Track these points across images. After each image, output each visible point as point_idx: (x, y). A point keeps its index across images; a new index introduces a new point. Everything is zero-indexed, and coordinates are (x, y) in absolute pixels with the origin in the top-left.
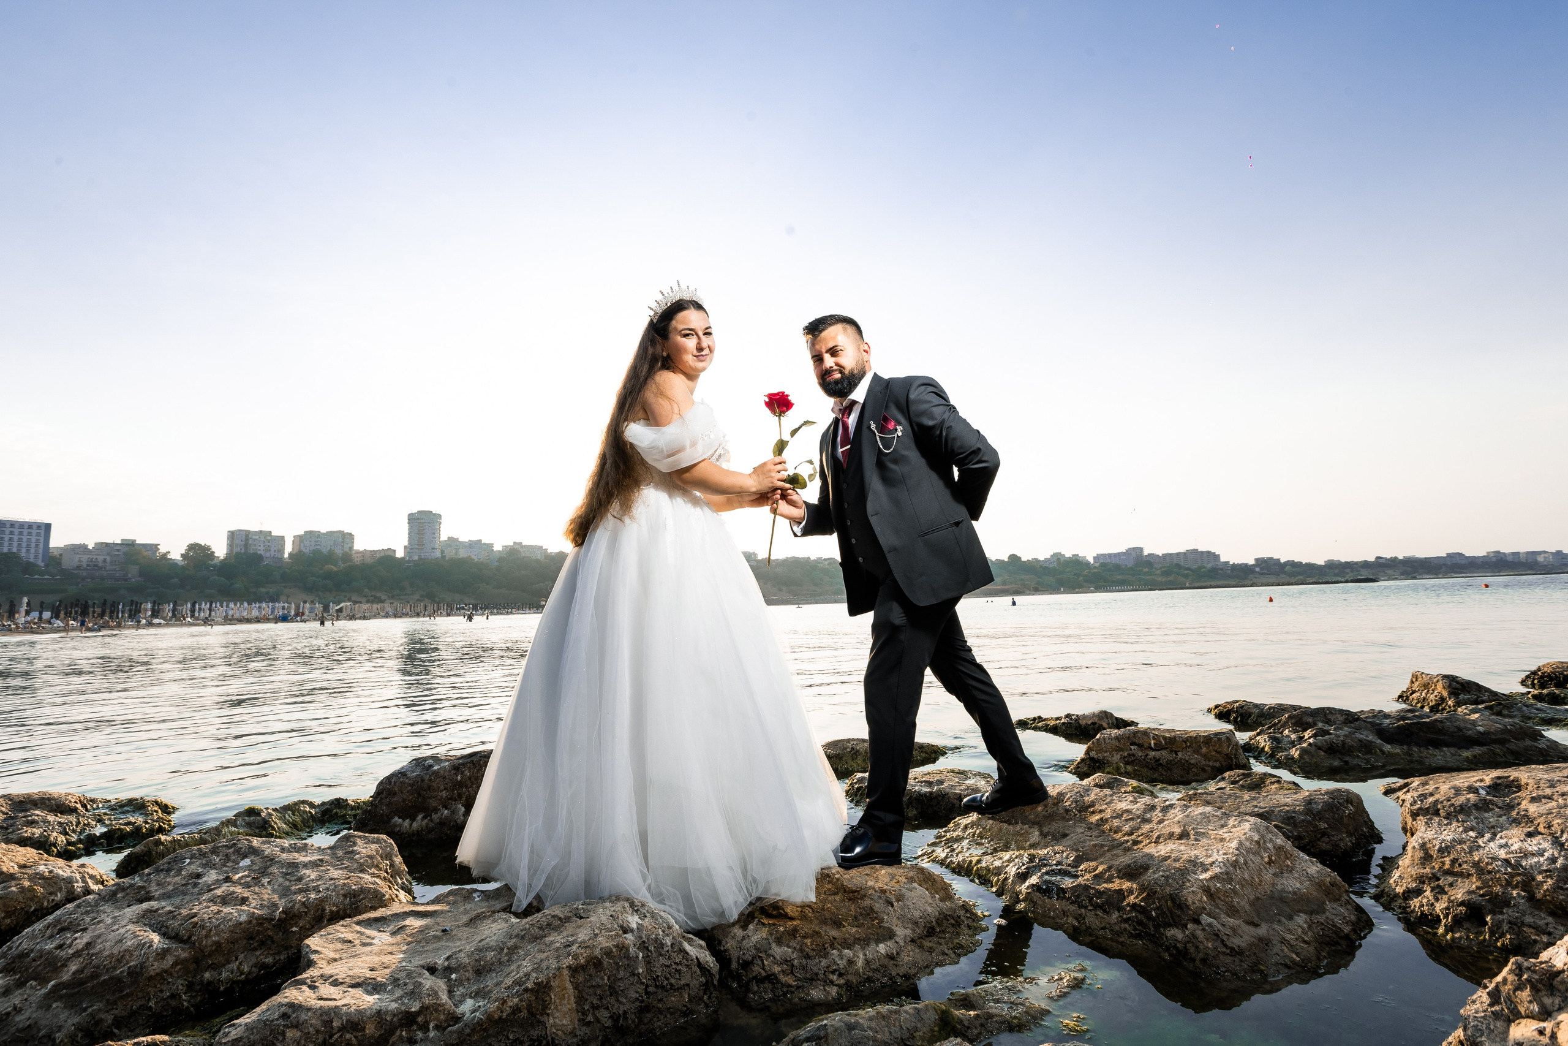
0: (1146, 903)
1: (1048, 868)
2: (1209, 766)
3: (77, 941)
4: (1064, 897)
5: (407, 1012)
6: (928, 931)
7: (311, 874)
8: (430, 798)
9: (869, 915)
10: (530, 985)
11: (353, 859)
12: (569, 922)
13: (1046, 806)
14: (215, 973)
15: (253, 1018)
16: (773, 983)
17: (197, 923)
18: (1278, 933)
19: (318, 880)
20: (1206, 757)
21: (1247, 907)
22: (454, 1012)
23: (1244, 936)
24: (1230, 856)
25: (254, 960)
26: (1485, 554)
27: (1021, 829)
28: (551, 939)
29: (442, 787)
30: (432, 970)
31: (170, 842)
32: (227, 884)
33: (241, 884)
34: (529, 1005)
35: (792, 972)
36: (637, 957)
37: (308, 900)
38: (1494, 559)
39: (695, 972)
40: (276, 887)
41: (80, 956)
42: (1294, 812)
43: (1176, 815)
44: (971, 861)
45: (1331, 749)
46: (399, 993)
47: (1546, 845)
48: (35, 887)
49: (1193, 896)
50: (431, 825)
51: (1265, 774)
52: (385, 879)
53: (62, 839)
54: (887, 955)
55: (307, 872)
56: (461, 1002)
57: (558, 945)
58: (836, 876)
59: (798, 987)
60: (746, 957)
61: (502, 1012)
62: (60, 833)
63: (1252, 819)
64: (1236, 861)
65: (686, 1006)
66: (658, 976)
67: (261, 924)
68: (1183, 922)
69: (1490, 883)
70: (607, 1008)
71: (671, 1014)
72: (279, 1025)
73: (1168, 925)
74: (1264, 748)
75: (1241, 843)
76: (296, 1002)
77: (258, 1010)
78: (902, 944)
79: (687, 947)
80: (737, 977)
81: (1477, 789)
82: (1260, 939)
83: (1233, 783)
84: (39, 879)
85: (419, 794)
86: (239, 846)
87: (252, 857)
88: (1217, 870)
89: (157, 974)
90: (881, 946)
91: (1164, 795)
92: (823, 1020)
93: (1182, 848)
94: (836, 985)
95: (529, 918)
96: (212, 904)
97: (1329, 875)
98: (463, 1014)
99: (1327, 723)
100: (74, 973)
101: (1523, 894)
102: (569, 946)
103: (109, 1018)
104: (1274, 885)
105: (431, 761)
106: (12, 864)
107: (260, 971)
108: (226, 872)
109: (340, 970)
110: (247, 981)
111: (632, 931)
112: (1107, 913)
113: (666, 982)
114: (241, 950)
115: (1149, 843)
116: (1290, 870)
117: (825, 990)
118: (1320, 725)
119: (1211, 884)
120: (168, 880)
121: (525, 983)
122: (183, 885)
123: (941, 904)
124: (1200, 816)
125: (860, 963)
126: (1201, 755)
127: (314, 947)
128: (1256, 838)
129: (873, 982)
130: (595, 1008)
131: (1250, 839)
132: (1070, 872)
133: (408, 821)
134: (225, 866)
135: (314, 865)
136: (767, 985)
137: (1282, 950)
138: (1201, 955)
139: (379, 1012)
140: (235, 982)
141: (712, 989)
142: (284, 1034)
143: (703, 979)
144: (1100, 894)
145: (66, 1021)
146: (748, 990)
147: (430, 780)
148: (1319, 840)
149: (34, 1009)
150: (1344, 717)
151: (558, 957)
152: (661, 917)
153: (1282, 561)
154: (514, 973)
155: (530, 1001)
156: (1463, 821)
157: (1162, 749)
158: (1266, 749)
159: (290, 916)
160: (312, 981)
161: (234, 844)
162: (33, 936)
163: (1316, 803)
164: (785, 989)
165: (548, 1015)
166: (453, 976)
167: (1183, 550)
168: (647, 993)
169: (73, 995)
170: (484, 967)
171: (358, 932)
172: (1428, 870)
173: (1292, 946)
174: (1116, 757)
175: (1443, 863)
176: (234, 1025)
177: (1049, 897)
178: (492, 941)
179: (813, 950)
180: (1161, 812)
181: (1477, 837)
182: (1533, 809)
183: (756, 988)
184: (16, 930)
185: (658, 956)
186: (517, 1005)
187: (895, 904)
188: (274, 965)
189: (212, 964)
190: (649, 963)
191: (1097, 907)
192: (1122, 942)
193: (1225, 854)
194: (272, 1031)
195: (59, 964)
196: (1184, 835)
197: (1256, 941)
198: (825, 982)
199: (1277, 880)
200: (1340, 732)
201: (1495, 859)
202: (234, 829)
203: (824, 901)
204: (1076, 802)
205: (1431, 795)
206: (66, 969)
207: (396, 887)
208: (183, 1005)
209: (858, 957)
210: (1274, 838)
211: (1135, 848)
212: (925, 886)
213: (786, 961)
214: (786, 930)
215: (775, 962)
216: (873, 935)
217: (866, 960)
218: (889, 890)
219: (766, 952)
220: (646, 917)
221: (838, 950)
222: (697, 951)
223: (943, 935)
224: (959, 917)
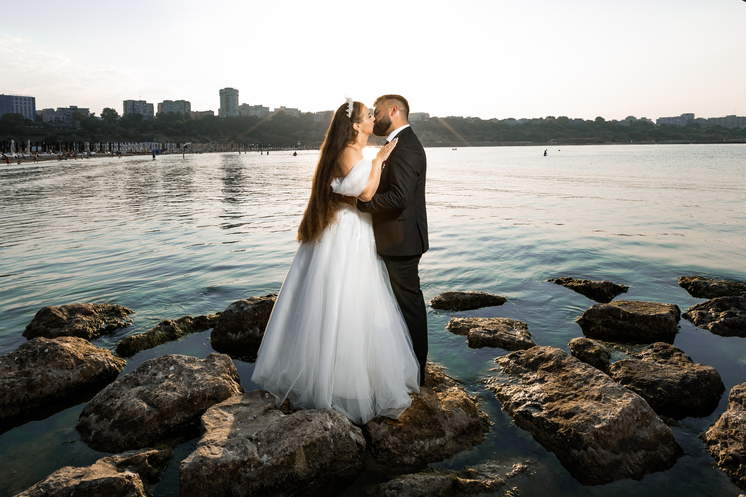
0: (566, 434)
1: (529, 403)
3: (117, 403)
4: (533, 421)
5: (243, 460)
6: (462, 433)
7: (199, 376)
8: (244, 323)
9: (435, 422)
10: (288, 453)
11: (215, 368)
12: (303, 422)
14: (168, 421)
15: (191, 461)
16: (388, 452)
17: (159, 399)
18: (627, 458)
19: (202, 380)
20: (650, 327)
21: (615, 444)
22: (260, 460)
23: (608, 459)
28: (296, 431)
30: (251, 439)
32: (167, 380)
33: (172, 380)
34: (288, 461)
35: (397, 448)
36: (330, 441)
37: (199, 390)
39: (355, 446)
40: (186, 382)
41: (119, 409)
42: (673, 383)
43: (601, 384)
44: (496, 389)
45: (733, 326)
46: (239, 451)
48: (92, 366)
49: (588, 436)
53: (91, 330)
54: (440, 445)
55: (197, 375)
56: (262, 456)
57: (299, 434)
58: (423, 400)
59: (399, 455)
60: (378, 438)
61: (278, 463)
62: (90, 327)
63: (635, 395)
64: (617, 419)
65: (351, 459)
66: (339, 448)
67: (182, 400)
68: (579, 448)
70: (318, 461)
71: (345, 462)
72: (200, 465)
74: (693, 319)
75: (624, 409)
76: (204, 456)
78: (448, 439)
79: (353, 435)
80: (374, 446)
82: (616, 460)
83: (656, 351)
85: (239, 322)
86: (169, 360)
87: (174, 365)
88: (605, 424)
89: (149, 421)
90: (438, 440)
92: (403, 479)
93: (595, 406)
94: (415, 457)
96: (162, 390)
97: (667, 430)
98: (263, 462)
100: (118, 417)
102: (303, 435)
104: (635, 433)
105: (243, 305)
106: (81, 354)
107: (184, 420)
108: (166, 373)
109: (217, 437)
111: (329, 429)
112: (549, 434)
113: (342, 450)
114: (177, 411)
115: (582, 398)
116: (647, 425)
117: (410, 458)
119: (599, 431)
120: (144, 375)
121: (286, 451)
122: (150, 378)
123: (470, 418)
124: (611, 389)
125: (427, 447)
126: (648, 326)
127: (205, 422)
128: (633, 407)
129: (433, 456)
130: (314, 461)
131: (629, 408)
132: (540, 407)
133: (234, 334)
134: (165, 369)
135: (199, 371)
136: (386, 452)
137: (626, 467)
138: (584, 465)
139: (233, 460)
140: (176, 424)
141: (362, 452)
142: (202, 467)
143: (359, 448)
144: (549, 423)
146: (378, 454)
147: (243, 315)
151: (299, 440)
152: (342, 421)
154: (282, 446)
155: (288, 459)
157: (626, 320)
158: (695, 320)
159: (193, 397)
160: (208, 443)
161: (166, 359)
162: (101, 398)
164: (393, 455)
165: (295, 465)
166: (259, 443)
168: (334, 454)
169: (121, 426)
170: (271, 440)
171: (221, 413)
172: (724, 432)
173: (632, 466)
174: (599, 321)
175: (732, 431)
177: (526, 419)
178: (274, 428)
179: (407, 439)
183: (381, 453)
185: (339, 440)
186: (283, 461)
187: (448, 419)
189: (167, 417)
190: (336, 443)
191: (545, 429)
193: (613, 414)
195: (113, 412)
196: (599, 398)
197: (614, 461)
198: (410, 454)
199: (638, 430)
202: (160, 332)
203: (416, 413)
206: (116, 414)
207: (233, 382)
208: (159, 433)
209: (426, 444)
211: (575, 399)
212: (465, 409)
213: (394, 443)
214: (396, 429)
215: (390, 443)
216: (435, 434)
217: (430, 446)
218: (447, 411)
219: (387, 438)
220: (335, 421)
221: (418, 441)
222: (357, 435)
223: (469, 435)
224: (480, 425)
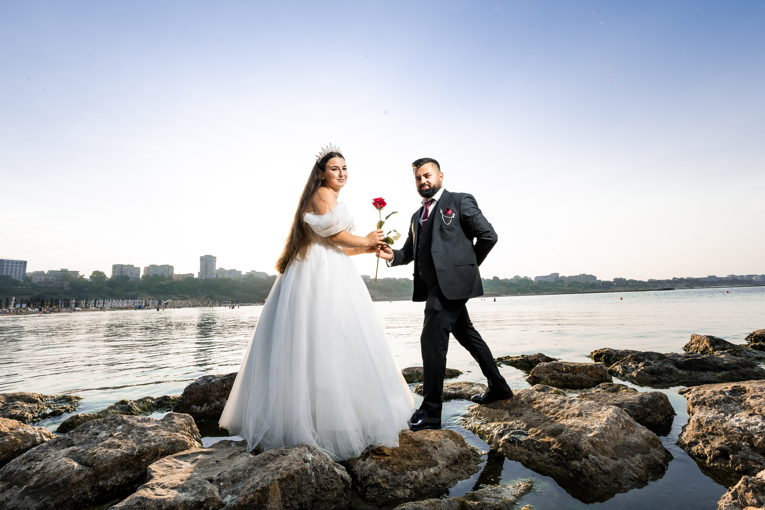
0: (561, 448)
1: (513, 431)
2: (592, 381)
3: (38, 466)
4: (521, 445)
5: (199, 502)
6: (454, 462)
7: (152, 433)
8: (211, 395)
9: (425, 454)
10: (259, 488)
11: (172, 426)
12: (278, 457)
13: (512, 400)
14: (105, 482)
15: (123, 504)
16: (378, 488)
17: (96, 457)
18: (627, 463)
19: (155, 436)
20: (590, 376)
21: (612, 450)
22: (222, 501)
23: (610, 465)
24: (603, 425)
25: (124, 476)
26: (727, 276)
27: (500, 411)
28: (269, 465)
29: (216, 390)
30: (211, 481)
31: (83, 417)
32: (111, 438)
33: (117, 438)
34: (259, 498)
35: (387, 482)
36: (312, 474)
37: (150, 446)
38: (731, 279)
39: (340, 482)
40: (135, 439)
41: (39, 473)
42: (634, 403)
43: (576, 404)
44: (475, 427)
45: (652, 372)
46: (194, 492)
47: (759, 420)
48: (17, 439)
49: (585, 445)
50: (211, 409)
51: (620, 385)
52: (188, 435)
53: (30, 415)
54: (434, 474)
55: (150, 432)
56: (225, 496)
57: (273, 468)
58: (409, 435)
59: (391, 490)
60: (365, 475)
61: (245, 501)
62: (30, 413)
63: (614, 407)
64: (606, 428)
65: (335, 499)
66: (322, 484)
67: (128, 458)
68: (580, 458)
69: (732, 439)
70: (297, 500)
71: (328, 503)
72: (136, 508)
73: (572, 459)
74: (619, 372)
75: (608, 419)
76: (144, 496)
77: (126, 500)
78: (442, 468)
79: (336, 469)
80: (361, 485)
81: (724, 392)
82: (618, 466)
83: (604, 389)
84: (19, 435)
85: (205, 394)
86: (117, 419)
87: (123, 425)
88: (597, 432)
89: (76, 482)
90: (431, 469)
91: (570, 395)
92: (403, 506)
93: (579, 421)
94: (409, 489)
95: (259, 455)
96: (103, 448)
97: (652, 435)
98: (226, 503)
99: (650, 359)
100: (35, 482)
101: (748, 444)
102: (278, 469)
104: (624, 439)
105: (211, 378)
106: (6, 428)
107: (127, 481)
108: (110, 432)
109: (166, 481)
110: (120, 486)
111: (309, 462)
112: (543, 453)
113: (326, 487)
114: (118, 470)
115: (563, 419)
116: (633, 432)
117: (404, 491)
118: (647, 360)
119: (594, 439)
120: (82, 436)
121: (256, 487)
122: (89, 438)
123: (461, 449)
124: (588, 405)
125: (421, 477)
126: (588, 375)
127: (153, 469)
128: (616, 416)
129: (427, 487)
130: (291, 499)
131: (613, 417)
132: (524, 433)
133: (199, 407)
134: (110, 429)
135: (153, 428)
136: (375, 488)
137: (629, 472)
138: (589, 474)
139: (185, 501)
140: (114, 486)
141: (348, 490)
143: (344, 486)
144: (539, 444)
145: (31, 505)
146: (366, 491)
147: (210, 387)
148: (647, 417)
149: (16, 499)
150: (658, 356)
151: (273, 474)
152: (323, 455)
153: (627, 280)
154: (251, 482)
155: (259, 496)
156: (718, 408)
157: (569, 372)
158: (620, 372)
159: (141, 454)
160: (152, 486)
161: (115, 418)
162: (16, 464)
163: (645, 399)
164: (384, 491)
165: (268, 503)
166: (221, 484)
167: (578, 274)
168: (316, 492)
169: (35, 492)
170: (236, 479)
171: (175, 462)
172: (700, 432)
173: (634, 470)
174: (546, 376)
175: (708, 429)
176: (114, 508)
177: (514, 445)
178: (241, 466)
179: (398, 471)
180: (568, 403)
181: (724, 416)
182: (752, 402)
183: (370, 490)
184: (7, 461)
185: (322, 474)
186: (253, 498)
187: (438, 448)
188: (133, 479)
189: (103, 477)
190: (317, 477)
191: (537, 450)
192: (550, 468)
193: (600, 424)
195: (29, 477)
196: (580, 415)
197: (616, 467)
198: (404, 487)
199: (626, 437)
200: (656, 364)
201: (733, 427)
202: (114, 411)
203: (404, 447)
204: (527, 398)
205: (702, 395)
206: (32, 480)
207: (193, 440)
208: (89, 498)
209: (420, 475)
210: (624, 416)
211: (556, 421)
212: (453, 440)
213: (384, 477)
214: (385, 461)
215: (379, 477)
216: (427, 464)
217: (424, 476)
218: (436, 441)
219: (375, 472)
220: (316, 454)
221: (410, 471)
222: (341, 471)
223: (462, 464)
224: (470, 455)
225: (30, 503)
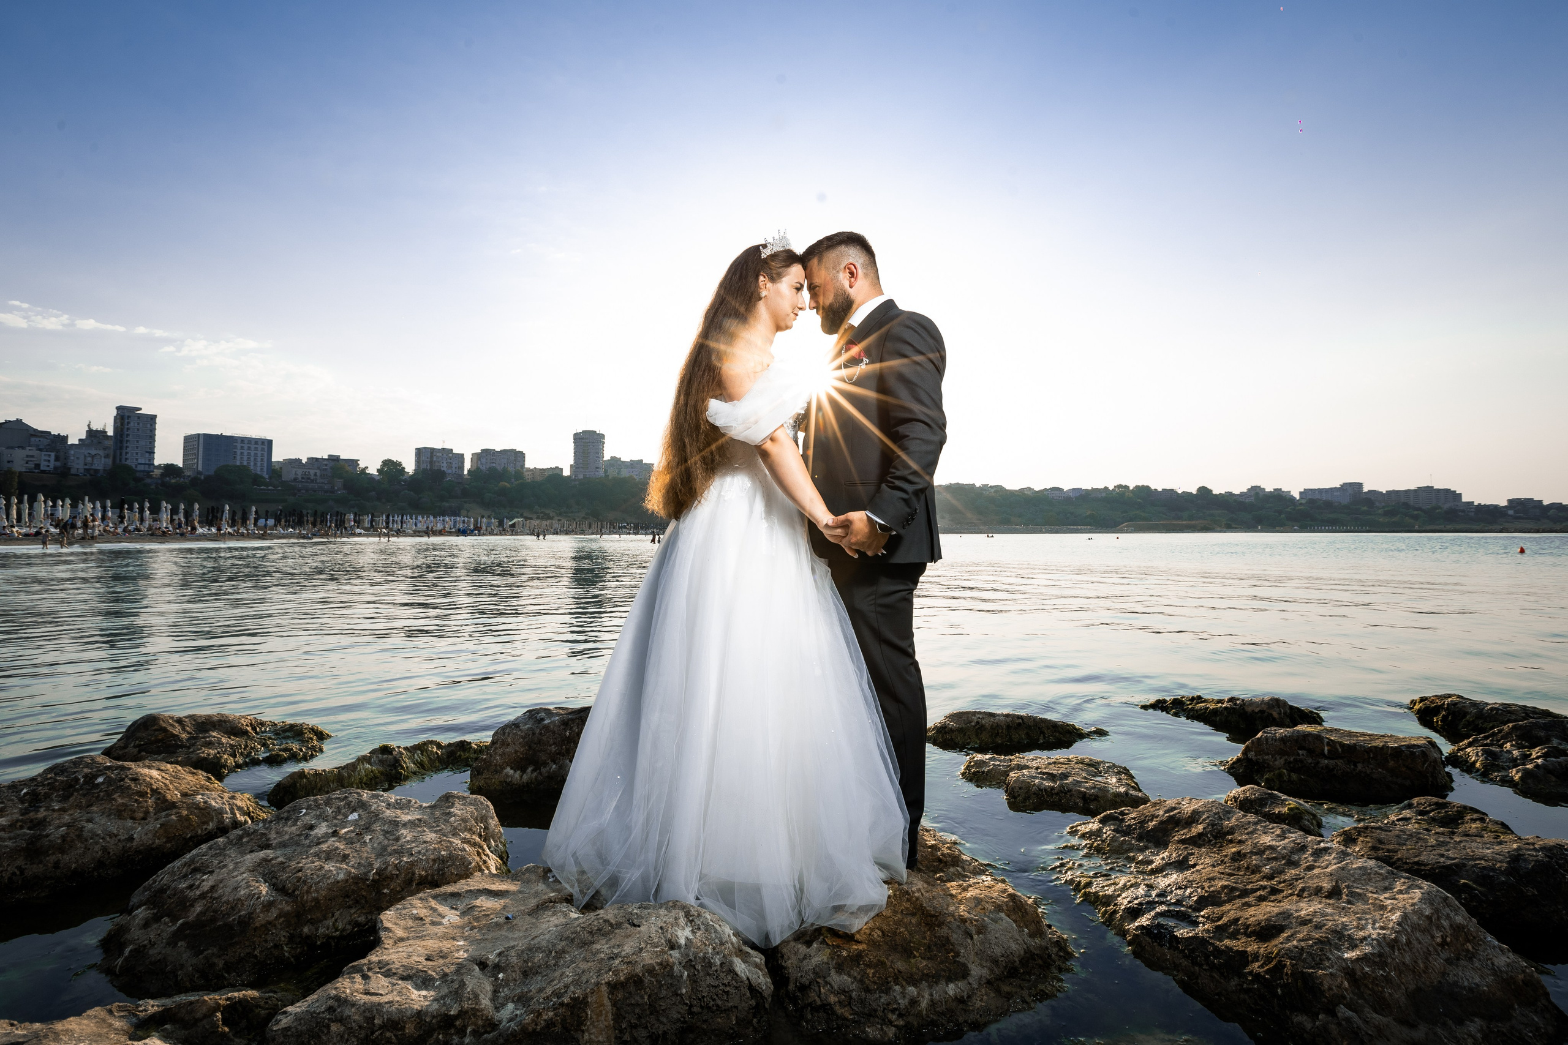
0: (1271, 976)
1: (1163, 908)
3: (204, 884)
4: (1177, 948)
5: (446, 1015)
6: (1009, 972)
7: (408, 835)
8: (540, 751)
9: (944, 946)
10: (566, 1000)
11: (448, 821)
12: (619, 929)
14: (313, 929)
15: (303, 1008)
16: (828, 1014)
17: (301, 878)
19: (412, 842)
22: (492, 1018)
24: (1388, 932)
25: (348, 918)
28: (599, 947)
29: (551, 742)
30: (483, 965)
32: (334, 839)
33: (345, 840)
34: (564, 1020)
35: (849, 1004)
36: (682, 976)
37: (399, 863)
39: (744, 995)
40: (375, 845)
41: (204, 898)
42: (1493, 869)
43: (1330, 864)
46: (445, 991)
48: (192, 816)
49: (1330, 979)
50: (540, 778)
52: (475, 845)
53: (229, 762)
54: (956, 998)
55: (405, 832)
56: (503, 1005)
57: (602, 956)
58: (917, 894)
59: (853, 1021)
60: (803, 980)
61: (536, 1025)
62: (231, 755)
65: (732, 1029)
66: (703, 997)
67: (357, 884)
68: (1314, 1010)
70: (646, 1027)
71: (716, 1035)
72: (324, 1019)
76: (345, 994)
77: (310, 999)
78: (975, 986)
79: (740, 966)
80: (794, 1000)
83: (1421, 814)
84: (196, 809)
85: (531, 746)
86: (351, 799)
87: (360, 812)
88: (1369, 949)
89: (263, 925)
90: (951, 986)
94: (895, 1026)
96: (316, 859)
98: (500, 1022)
100: (198, 915)
102: (613, 958)
103: (221, 963)
104: (1444, 974)
105: (543, 714)
107: (354, 928)
108: (336, 826)
109: (399, 956)
110: (341, 938)
111: (679, 947)
113: (712, 1003)
114: (337, 907)
115: (1291, 895)
117: (882, 1029)
120: (285, 829)
121: (563, 995)
122: (297, 836)
123: (1030, 941)
124: (1359, 871)
125: (925, 1003)
127: (387, 924)
128: (1427, 912)
130: (634, 1027)
132: (1189, 916)
133: (519, 772)
134: (335, 818)
135: (413, 824)
136: (822, 1014)
139: (419, 1012)
140: (329, 937)
141: (762, 1013)
142: (328, 1027)
143: (754, 1002)
144: (1220, 952)
146: (803, 1016)
147: (541, 734)
149: (165, 944)
151: (600, 969)
152: (716, 931)
154: (555, 982)
155: (564, 1016)
159: (383, 877)
160: (369, 968)
161: (346, 797)
162: (173, 873)
163: (1525, 860)
164: (840, 1022)
165: (583, 1031)
166: (501, 976)
168: (690, 1013)
169: (194, 936)
170: (531, 969)
171: (432, 908)
176: (285, 1013)
177: (1160, 944)
178: (543, 941)
179: (875, 983)
180: (1312, 855)
183: (809, 1017)
184: (176, 855)
185: (705, 976)
186: (552, 1019)
187: (975, 937)
188: (365, 925)
189: (311, 919)
190: (695, 981)
191: (1213, 968)
193: (1382, 928)
194: (318, 1023)
195: (189, 903)
196: (1335, 893)
198: (883, 1020)
199: (1449, 969)
202: (368, 766)
203: (898, 923)
206: (192, 909)
207: (486, 851)
209: (923, 997)
211: (1273, 898)
212: (1013, 917)
213: (843, 992)
214: (848, 956)
215: (832, 991)
216: (945, 971)
217: (932, 1000)
218: (971, 920)
219: (825, 978)
220: (699, 929)
221: (902, 986)
222: (751, 968)
223: (1028, 978)
224: (1050, 956)
225: (185, 956)
